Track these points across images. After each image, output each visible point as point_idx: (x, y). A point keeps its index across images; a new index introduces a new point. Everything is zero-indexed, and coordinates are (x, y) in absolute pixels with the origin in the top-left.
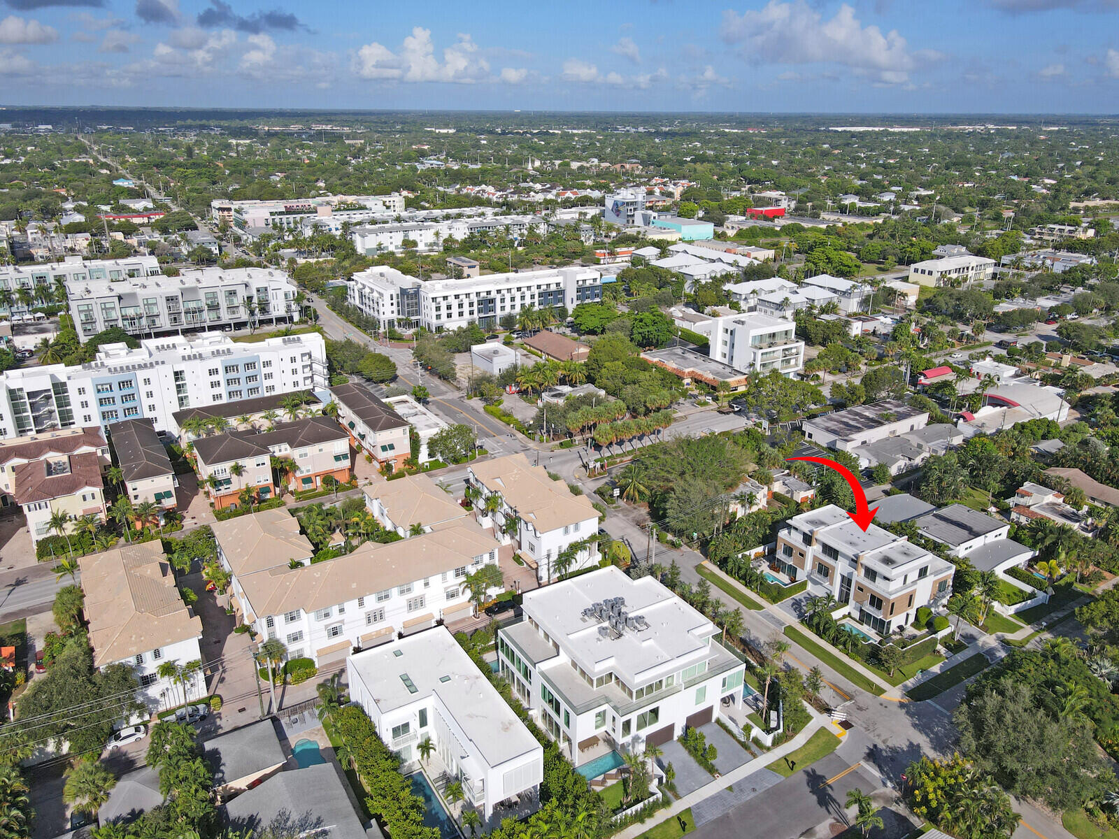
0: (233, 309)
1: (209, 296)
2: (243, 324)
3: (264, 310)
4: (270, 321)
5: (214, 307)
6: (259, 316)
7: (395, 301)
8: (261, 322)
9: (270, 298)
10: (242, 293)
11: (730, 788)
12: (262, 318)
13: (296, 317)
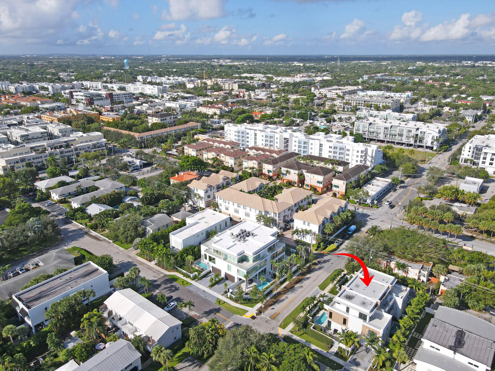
0: (408, 137)
1: (400, 130)
2: (411, 145)
3: (420, 141)
4: (422, 147)
5: (401, 135)
6: (418, 143)
7: (471, 150)
8: (419, 146)
9: (425, 136)
10: (414, 132)
11: (204, 291)
12: (419, 144)
13: (435, 148)
